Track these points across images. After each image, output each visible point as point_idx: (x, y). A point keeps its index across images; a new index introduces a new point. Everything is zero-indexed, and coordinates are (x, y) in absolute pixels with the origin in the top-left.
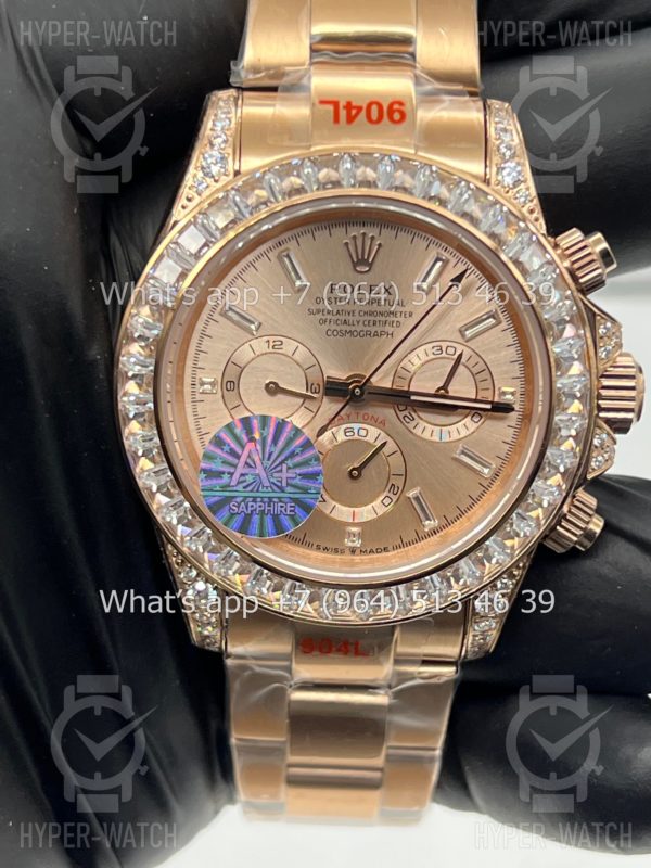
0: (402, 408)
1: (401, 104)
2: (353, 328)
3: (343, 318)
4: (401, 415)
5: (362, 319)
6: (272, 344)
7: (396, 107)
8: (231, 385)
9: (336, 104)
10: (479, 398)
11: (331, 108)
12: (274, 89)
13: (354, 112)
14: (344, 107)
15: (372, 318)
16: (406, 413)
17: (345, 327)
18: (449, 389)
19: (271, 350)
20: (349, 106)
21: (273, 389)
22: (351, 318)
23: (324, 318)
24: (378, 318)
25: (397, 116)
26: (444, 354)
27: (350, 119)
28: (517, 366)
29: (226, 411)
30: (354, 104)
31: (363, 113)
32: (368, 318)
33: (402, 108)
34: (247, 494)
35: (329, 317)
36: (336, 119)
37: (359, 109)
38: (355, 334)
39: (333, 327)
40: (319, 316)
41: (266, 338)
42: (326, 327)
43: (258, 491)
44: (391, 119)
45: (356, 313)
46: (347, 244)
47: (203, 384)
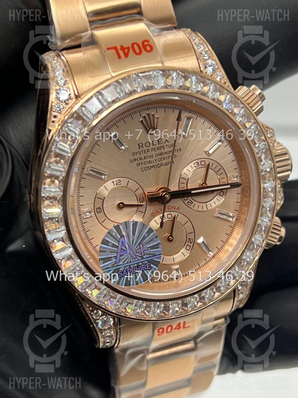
0: (186, 198)
1: (148, 41)
2: (153, 164)
3: (148, 160)
4: (186, 202)
5: (157, 158)
6: (115, 183)
7: (146, 43)
8: (99, 210)
9: (115, 48)
10: (221, 184)
11: (114, 51)
12: (79, 46)
13: (126, 51)
14: (120, 49)
15: (162, 156)
16: (188, 200)
17: (149, 165)
18: (207, 182)
19: (116, 186)
20: (122, 48)
21: (121, 206)
22: (152, 159)
23: (138, 162)
24: (164, 156)
25: (148, 48)
26: (200, 166)
27: (126, 55)
28: (235, 162)
29: (100, 224)
30: (124, 46)
31: (131, 50)
32: (159, 157)
33: (149, 43)
34: (125, 265)
35: (141, 161)
36: (119, 57)
37: (128, 48)
38: (155, 166)
39: (144, 166)
40: (136, 162)
41: (112, 181)
42: (141, 166)
43: (130, 262)
44: (146, 50)
45: (154, 156)
46: (142, 121)
47: (85, 213)
